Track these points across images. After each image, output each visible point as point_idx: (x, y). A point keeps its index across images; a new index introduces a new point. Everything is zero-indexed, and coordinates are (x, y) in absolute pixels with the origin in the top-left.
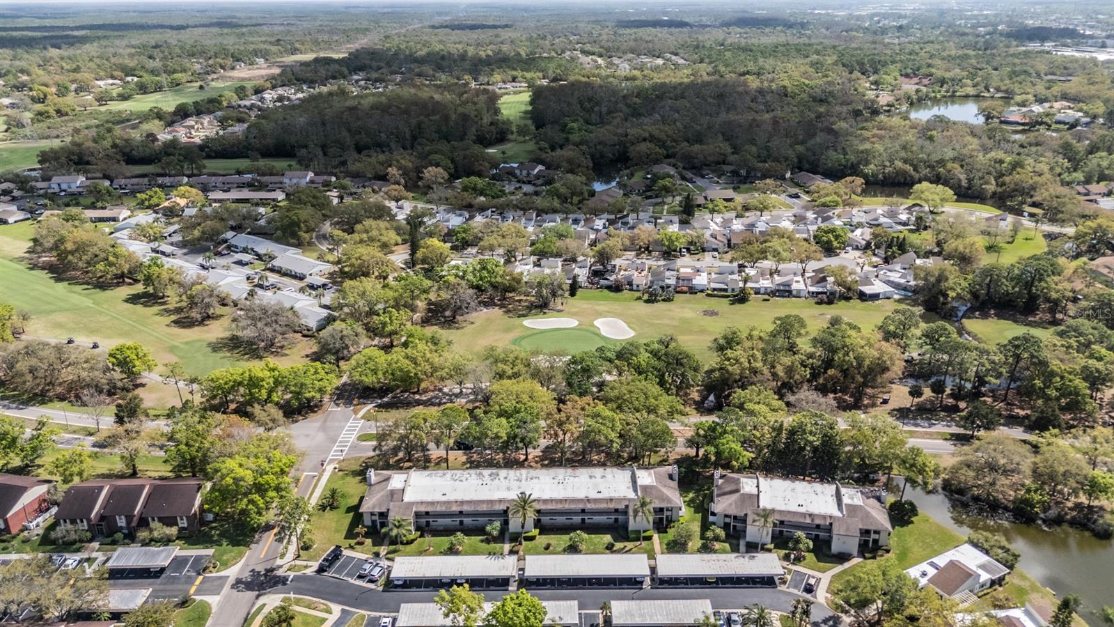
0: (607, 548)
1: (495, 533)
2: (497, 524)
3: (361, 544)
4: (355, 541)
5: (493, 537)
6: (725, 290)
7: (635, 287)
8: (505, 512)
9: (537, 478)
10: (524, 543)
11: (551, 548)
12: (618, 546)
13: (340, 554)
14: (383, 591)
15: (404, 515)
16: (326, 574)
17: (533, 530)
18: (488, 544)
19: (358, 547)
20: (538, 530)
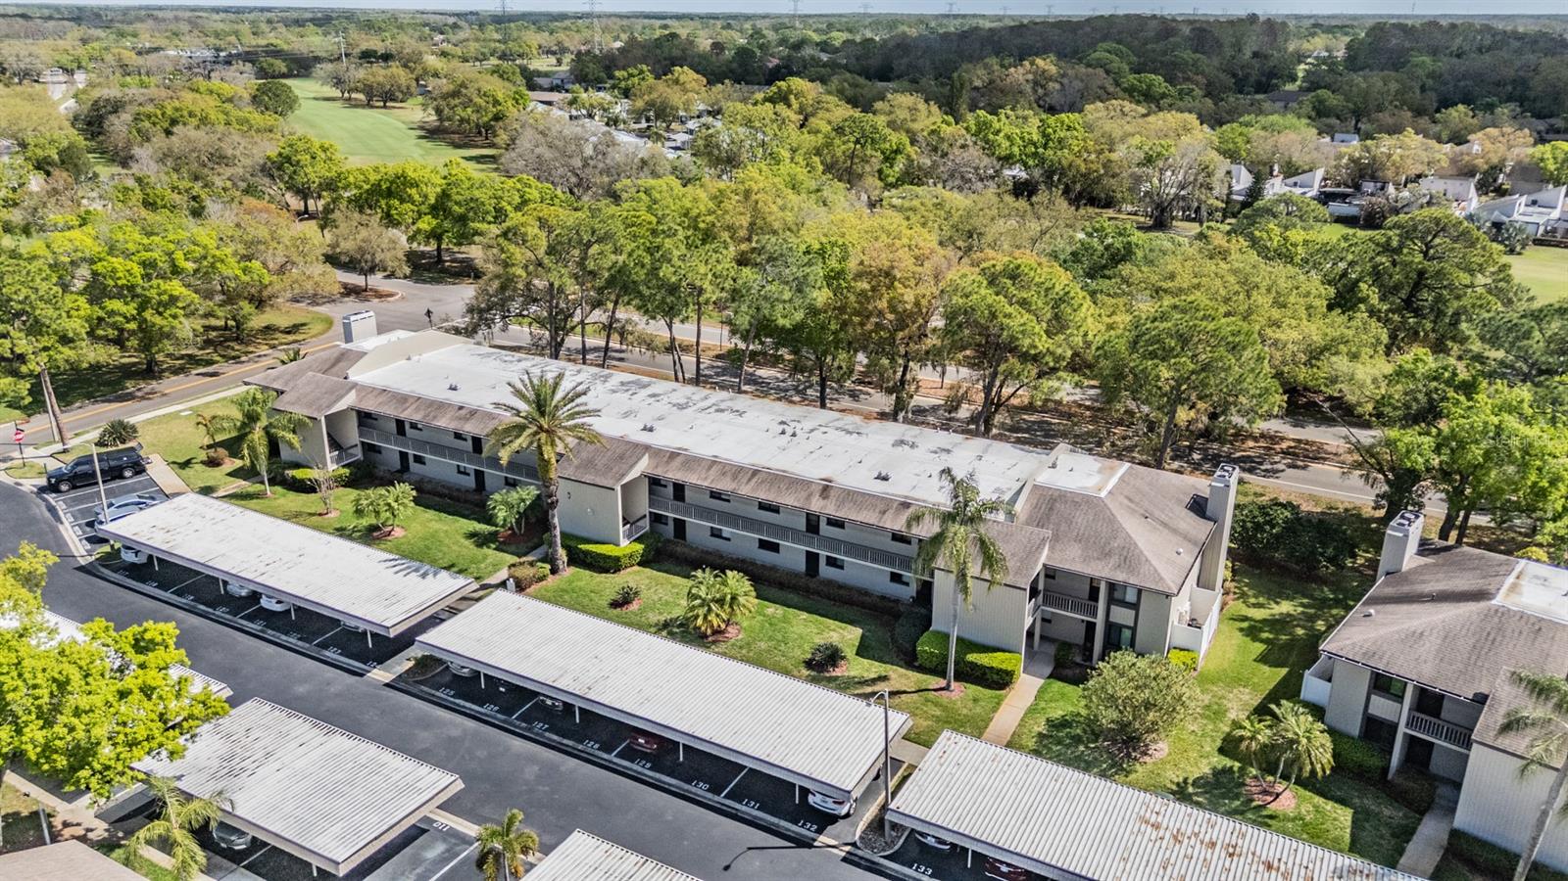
3: (213, 464)
9: (741, 414)
10: (569, 572)
11: (634, 606)
12: (857, 667)
13: (139, 468)
14: (81, 569)
15: (310, 405)
16: (51, 497)
17: (624, 543)
18: (480, 545)
19: (199, 467)
20: (639, 547)
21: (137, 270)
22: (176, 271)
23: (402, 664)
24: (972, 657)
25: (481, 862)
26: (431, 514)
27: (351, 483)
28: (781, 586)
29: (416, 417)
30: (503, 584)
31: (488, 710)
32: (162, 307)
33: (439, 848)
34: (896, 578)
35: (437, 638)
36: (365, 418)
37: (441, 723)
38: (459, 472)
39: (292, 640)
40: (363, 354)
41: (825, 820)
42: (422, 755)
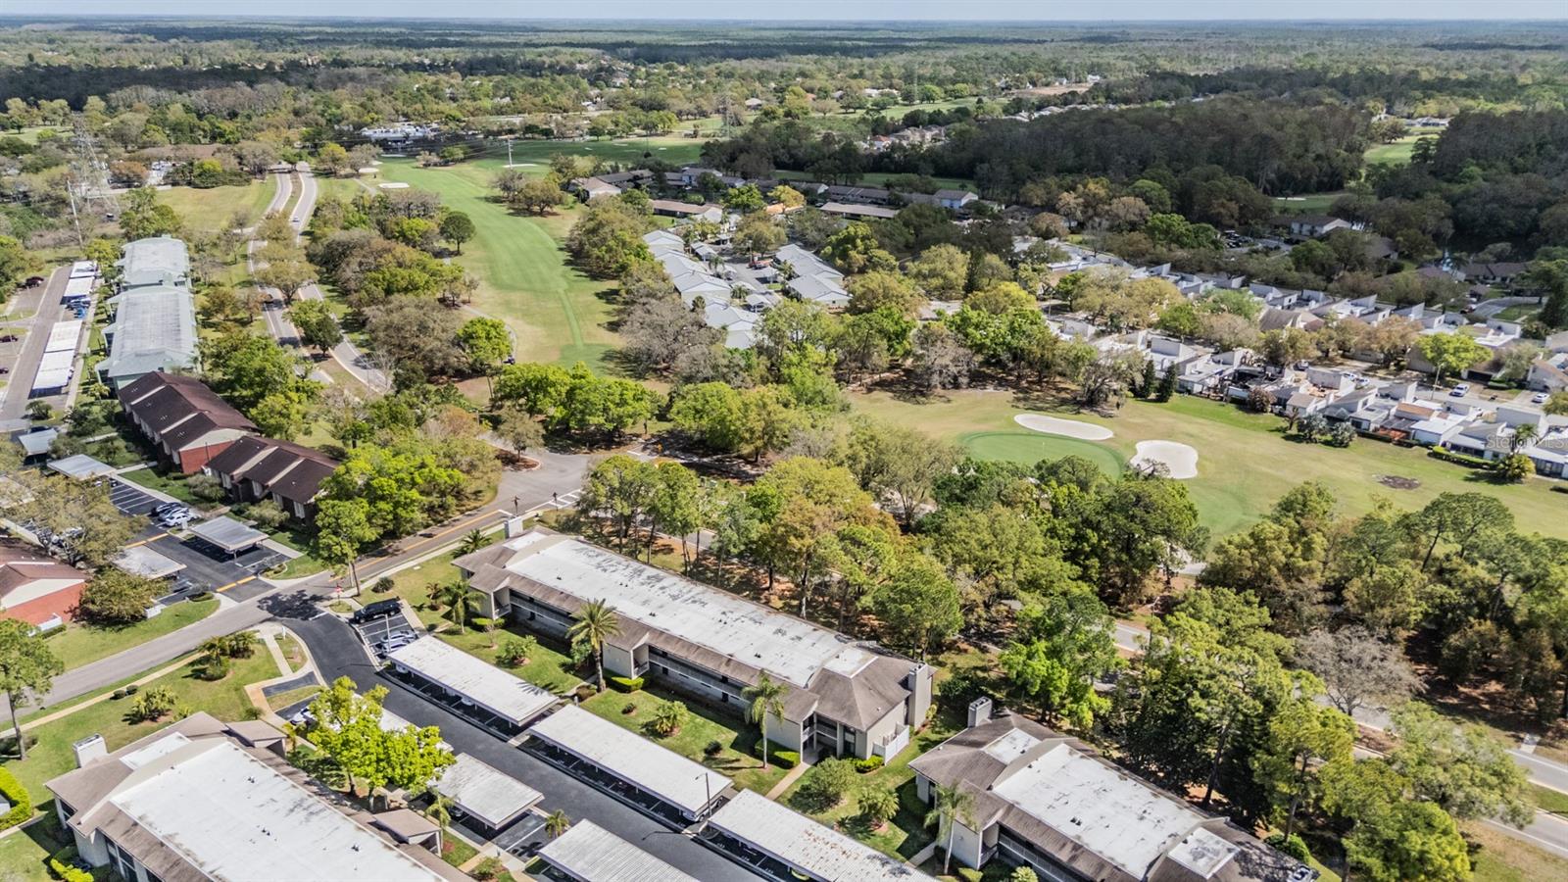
3: (433, 608)
6: (1479, 453)
7: (1289, 411)
9: (704, 604)
10: (606, 691)
11: (633, 714)
12: (728, 753)
13: (397, 610)
14: (378, 674)
15: (485, 585)
16: (356, 626)
17: (635, 677)
18: (566, 671)
19: (427, 610)
20: (642, 680)
21: (394, 485)
22: (414, 484)
23: (524, 737)
24: (777, 753)
25: (547, 828)
26: (544, 650)
27: (505, 627)
28: (707, 706)
30: (572, 697)
31: (560, 763)
32: (406, 506)
33: (533, 822)
35: (540, 728)
36: (513, 594)
37: (538, 768)
39: (475, 721)
40: (515, 552)
41: (688, 823)
42: (528, 783)
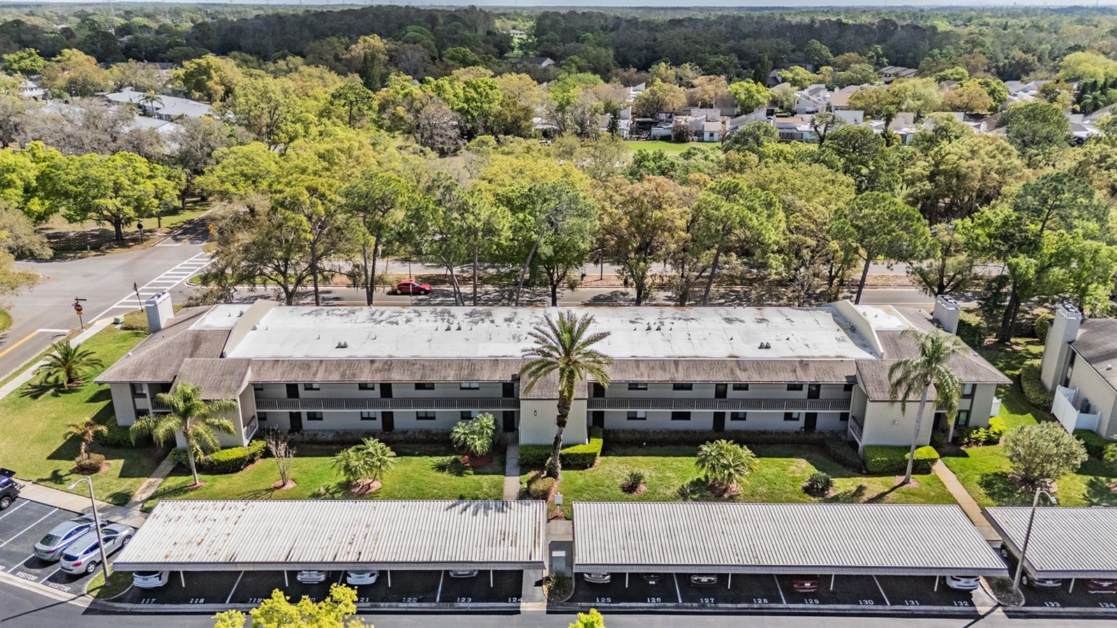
0: (808, 490)
1: (480, 444)
2: (487, 420)
3: (91, 470)
4: (72, 464)
5: (473, 455)
8: (509, 389)
10: (562, 476)
11: (642, 487)
15: (216, 389)
17: (587, 440)
19: (76, 477)
29: (307, 378)
34: (788, 417)
38: (363, 419)
